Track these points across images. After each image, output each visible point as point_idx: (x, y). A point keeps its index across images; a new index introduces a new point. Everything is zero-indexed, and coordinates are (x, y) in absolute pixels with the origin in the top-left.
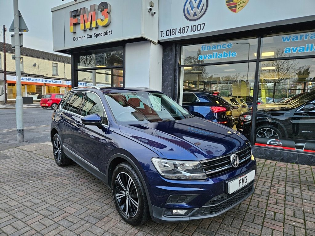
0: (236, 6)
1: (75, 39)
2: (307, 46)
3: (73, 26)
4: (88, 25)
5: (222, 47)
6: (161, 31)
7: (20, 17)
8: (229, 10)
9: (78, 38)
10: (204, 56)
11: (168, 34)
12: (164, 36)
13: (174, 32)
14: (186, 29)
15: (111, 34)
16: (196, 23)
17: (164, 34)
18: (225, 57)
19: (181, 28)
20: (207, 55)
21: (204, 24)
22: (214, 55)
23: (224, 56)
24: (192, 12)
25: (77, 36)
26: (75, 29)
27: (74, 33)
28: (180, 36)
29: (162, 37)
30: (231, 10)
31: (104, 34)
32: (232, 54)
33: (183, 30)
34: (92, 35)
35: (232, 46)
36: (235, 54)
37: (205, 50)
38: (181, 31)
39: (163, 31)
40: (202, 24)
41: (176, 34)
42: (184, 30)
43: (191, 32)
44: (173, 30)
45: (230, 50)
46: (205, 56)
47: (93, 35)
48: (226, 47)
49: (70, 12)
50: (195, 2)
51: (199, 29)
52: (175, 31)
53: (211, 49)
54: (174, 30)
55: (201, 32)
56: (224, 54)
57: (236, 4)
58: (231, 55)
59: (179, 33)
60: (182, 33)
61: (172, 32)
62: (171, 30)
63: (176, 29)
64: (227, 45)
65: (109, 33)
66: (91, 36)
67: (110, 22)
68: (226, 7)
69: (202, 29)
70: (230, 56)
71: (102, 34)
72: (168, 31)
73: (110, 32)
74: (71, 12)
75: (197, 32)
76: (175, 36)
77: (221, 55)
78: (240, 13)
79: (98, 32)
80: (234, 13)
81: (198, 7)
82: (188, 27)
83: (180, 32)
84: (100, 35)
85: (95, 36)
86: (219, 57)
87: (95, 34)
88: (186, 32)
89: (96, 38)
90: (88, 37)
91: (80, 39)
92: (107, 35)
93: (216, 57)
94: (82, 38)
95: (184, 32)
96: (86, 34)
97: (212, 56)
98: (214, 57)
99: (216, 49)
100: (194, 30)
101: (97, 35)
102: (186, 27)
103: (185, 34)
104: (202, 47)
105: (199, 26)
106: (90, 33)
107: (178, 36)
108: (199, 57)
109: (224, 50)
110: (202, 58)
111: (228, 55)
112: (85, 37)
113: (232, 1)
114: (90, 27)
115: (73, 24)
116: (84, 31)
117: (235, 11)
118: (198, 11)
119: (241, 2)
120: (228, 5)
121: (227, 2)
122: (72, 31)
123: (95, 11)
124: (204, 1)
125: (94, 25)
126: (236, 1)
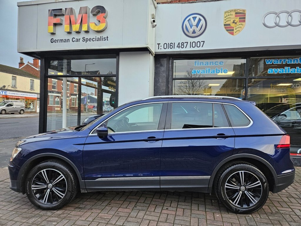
0: (233, 30)
1: (52, 41)
2: (285, 69)
3: (53, 26)
4: (76, 27)
5: (214, 64)
6: (158, 44)
8: (227, 33)
10: (197, 71)
11: (165, 47)
12: (161, 49)
14: (185, 44)
15: (107, 40)
16: (196, 40)
17: (161, 46)
19: (179, 43)
21: (204, 42)
22: (207, 70)
23: (217, 72)
24: (191, 30)
25: (55, 38)
26: (55, 29)
27: (53, 34)
28: (179, 50)
29: (159, 49)
30: (229, 33)
31: (97, 39)
32: (224, 71)
33: (182, 45)
34: (79, 39)
35: (223, 64)
36: (227, 71)
37: (198, 65)
38: (180, 46)
39: (160, 44)
40: (202, 42)
42: (183, 45)
43: (190, 47)
44: (171, 44)
45: (222, 67)
46: (199, 71)
47: (81, 40)
48: (218, 64)
49: (49, 10)
50: (194, 21)
51: (198, 46)
52: (173, 45)
53: (204, 64)
54: (173, 44)
55: (200, 48)
56: (217, 70)
57: (233, 28)
59: (177, 47)
60: (180, 48)
61: (170, 46)
62: (168, 43)
63: (174, 43)
64: (219, 63)
65: (103, 39)
66: (78, 40)
67: (106, 28)
68: (224, 30)
69: (201, 45)
71: (95, 39)
72: (165, 45)
73: (106, 39)
74: (50, 11)
75: (196, 49)
76: (173, 50)
77: (214, 71)
78: (237, 36)
79: (87, 36)
80: (231, 35)
81: (197, 26)
82: (187, 43)
83: (178, 46)
84: (92, 40)
85: (84, 40)
86: (211, 72)
87: (84, 38)
88: (185, 47)
89: (86, 42)
90: (73, 41)
91: (61, 42)
92: (101, 40)
93: (209, 73)
94: (64, 41)
95: (182, 46)
96: (70, 37)
97: (205, 72)
98: (207, 73)
99: (209, 65)
100: (194, 46)
101: (87, 40)
102: (185, 43)
103: (184, 49)
104: (196, 63)
105: (199, 43)
106: (77, 36)
107: (176, 50)
108: (192, 72)
109: (216, 67)
110: (195, 73)
111: (220, 71)
112: (69, 40)
113: (229, 25)
114: (78, 30)
115: (54, 23)
116: (69, 33)
117: (232, 34)
118: (197, 30)
119: (238, 26)
120: (225, 28)
121: (225, 25)
122: (52, 32)
123: (87, 14)
124: (203, 21)
125: (85, 28)
126: (233, 25)
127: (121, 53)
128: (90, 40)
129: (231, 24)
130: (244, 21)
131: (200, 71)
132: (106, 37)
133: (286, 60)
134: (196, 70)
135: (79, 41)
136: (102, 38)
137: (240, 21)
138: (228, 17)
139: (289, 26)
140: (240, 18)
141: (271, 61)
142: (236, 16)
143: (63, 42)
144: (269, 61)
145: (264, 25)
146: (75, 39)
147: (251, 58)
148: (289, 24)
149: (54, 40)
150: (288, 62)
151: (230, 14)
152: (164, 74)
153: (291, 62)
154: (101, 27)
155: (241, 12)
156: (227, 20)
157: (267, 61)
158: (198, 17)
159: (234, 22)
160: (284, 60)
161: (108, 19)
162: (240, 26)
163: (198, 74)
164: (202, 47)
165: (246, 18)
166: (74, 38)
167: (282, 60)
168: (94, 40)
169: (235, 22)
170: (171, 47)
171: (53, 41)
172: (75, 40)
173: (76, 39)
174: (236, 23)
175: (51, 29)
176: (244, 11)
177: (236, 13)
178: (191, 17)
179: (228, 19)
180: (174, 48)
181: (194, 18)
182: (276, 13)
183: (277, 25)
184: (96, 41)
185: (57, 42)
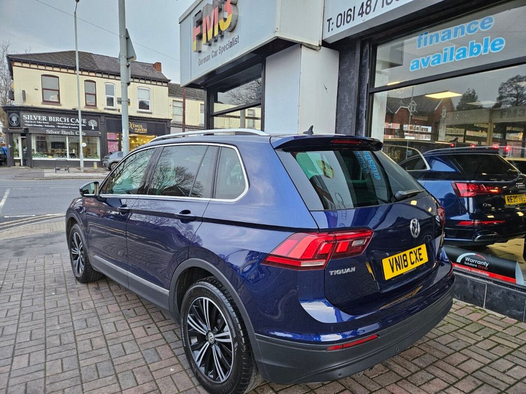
3: (196, 41)
4: (210, 34)
5: (466, 31)
6: (328, 20)
7: (128, 38)
9: (203, 59)
10: (423, 60)
11: (339, 24)
12: (332, 29)
13: (350, 15)
14: (373, 3)
15: (238, 42)
17: (333, 24)
18: (474, 56)
19: (363, 3)
20: (429, 58)
22: (446, 54)
23: (472, 53)
26: (200, 45)
27: (200, 52)
28: (362, 22)
29: (329, 31)
31: (230, 45)
32: (494, 45)
33: (367, 6)
34: (217, 51)
35: (493, 24)
36: (501, 42)
37: (425, 44)
38: (364, 10)
39: (331, 19)
41: (353, 20)
42: (370, 6)
43: (383, 6)
44: (349, 13)
45: (486, 33)
46: (426, 60)
48: (476, 29)
49: (193, 17)
52: (352, 13)
53: (440, 39)
56: (472, 47)
58: (489, 47)
59: (359, 15)
60: (364, 14)
61: (347, 16)
62: (345, 12)
63: (354, 8)
64: (480, 23)
65: (235, 42)
66: (216, 54)
67: (237, 20)
70: (485, 50)
72: (340, 17)
76: (353, 24)
77: (465, 50)
79: (222, 43)
83: (361, 12)
84: (226, 49)
85: (220, 52)
86: (458, 57)
88: (373, 8)
89: (222, 54)
90: (213, 56)
92: (233, 46)
93: (451, 58)
94: (207, 59)
95: (368, 10)
96: (211, 51)
97: (442, 58)
98: (445, 60)
99: (452, 38)
103: (371, 16)
104: (420, 40)
106: (215, 48)
107: (358, 22)
108: (411, 65)
109: (471, 38)
110: (418, 67)
111: (483, 47)
112: (210, 56)
115: (197, 36)
116: (210, 45)
125: (216, 30)
132: (237, 38)
134: (420, 60)
136: (234, 40)
143: (206, 61)
146: (214, 52)
154: (229, 21)
163: (423, 68)
170: (349, 19)
171: (200, 61)
184: (229, 48)
185: (202, 63)
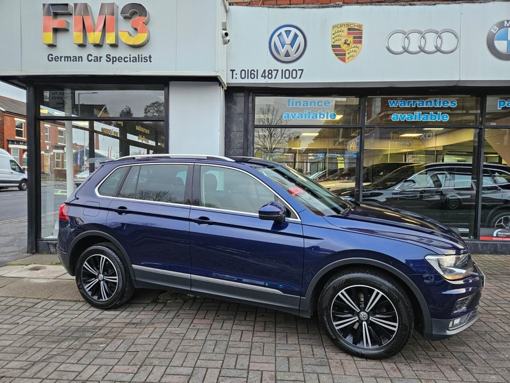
0: (345, 55)
1: (50, 58)
2: (415, 114)
3: (51, 33)
4: (94, 37)
5: (316, 105)
6: (231, 70)
8: (336, 58)
9: (61, 57)
10: (292, 114)
11: (243, 76)
12: (236, 78)
13: (254, 74)
14: (274, 73)
15: (150, 61)
16: (291, 67)
17: (236, 74)
18: (321, 119)
19: (265, 71)
21: (302, 70)
22: (306, 114)
23: (320, 117)
24: (283, 50)
25: (55, 53)
26: (55, 38)
27: (52, 46)
28: (265, 82)
29: (233, 78)
30: (339, 58)
31: (132, 59)
32: (331, 116)
33: (269, 74)
34: (100, 58)
35: (330, 105)
36: (335, 116)
37: (293, 105)
38: (266, 75)
39: (234, 70)
40: (299, 70)
42: (271, 74)
43: (282, 78)
44: (253, 72)
45: (327, 109)
47: (104, 59)
48: (322, 105)
49: (44, 5)
50: (288, 37)
51: (294, 76)
52: (256, 73)
54: (254, 71)
55: (297, 81)
56: (320, 115)
57: (345, 51)
58: (329, 117)
59: (262, 76)
60: (267, 78)
61: (251, 74)
62: (248, 70)
63: (257, 70)
64: (324, 103)
65: (143, 60)
66: (98, 59)
67: (148, 41)
68: (333, 54)
69: (298, 76)
71: (128, 59)
72: (243, 72)
73: (148, 59)
74: (46, 7)
75: (291, 80)
76: (255, 81)
77: (316, 115)
78: (350, 63)
79: (114, 53)
80: (342, 63)
81: (292, 44)
82: (278, 70)
83: (263, 75)
84: (123, 60)
85: (108, 60)
86: (313, 117)
87: (110, 55)
88: (274, 76)
89: (113, 63)
90: (90, 59)
91: (68, 61)
92: (139, 61)
93: (309, 118)
94: (72, 58)
95: (270, 76)
96: (84, 53)
97: (304, 116)
99: (309, 106)
100: (287, 76)
101: (114, 59)
102: (274, 70)
103: (272, 81)
104: (289, 102)
105: (294, 72)
106: (95, 52)
107: (260, 81)
108: (284, 115)
109: (320, 109)
110: (288, 118)
111: (326, 116)
112: (81, 57)
113: (339, 46)
114: (98, 42)
115: (53, 28)
116: (82, 46)
117: (344, 60)
118: (292, 51)
119: (351, 50)
120: (334, 51)
121: (333, 46)
122: (51, 42)
123: (114, 15)
124: (300, 38)
125: (110, 39)
126: (344, 47)
127: (171, 83)
128: (119, 59)
129: (342, 46)
130: (360, 42)
131: (295, 114)
132: (148, 56)
133: (416, 102)
134: (290, 114)
135: (100, 61)
136: (142, 57)
137: (355, 42)
138: (338, 34)
139: (422, 53)
140: (354, 38)
141: (396, 102)
142: (349, 34)
143: (70, 61)
144: (394, 102)
145: (388, 49)
146: (93, 56)
147: (369, 97)
148: (422, 50)
149: (54, 57)
150: (419, 104)
151: (340, 29)
152: (241, 119)
153: (423, 105)
154: (140, 39)
155: (356, 27)
156: (336, 39)
157: (390, 102)
158: (294, 30)
159: (345, 43)
160: (414, 102)
161: (150, 27)
162: (354, 49)
163: (292, 119)
164: (300, 78)
165: (363, 37)
166: (91, 56)
167: (411, 102)
168: (126, 60)
169: (347, 42)
170: (253, 76)
171: (52, 58)
172: (93, 59)
173: (95, 57)
174: (349, 44)
175: (49, 37)
176: (360, 26)
177: (349, 29)
178: (283, 30)
179: (338, 38)
180: (257, 78)
181: (288, 33)
182: (404, 33)
183: (406, 50)
184: (130, 62)
185: (59, 60)
